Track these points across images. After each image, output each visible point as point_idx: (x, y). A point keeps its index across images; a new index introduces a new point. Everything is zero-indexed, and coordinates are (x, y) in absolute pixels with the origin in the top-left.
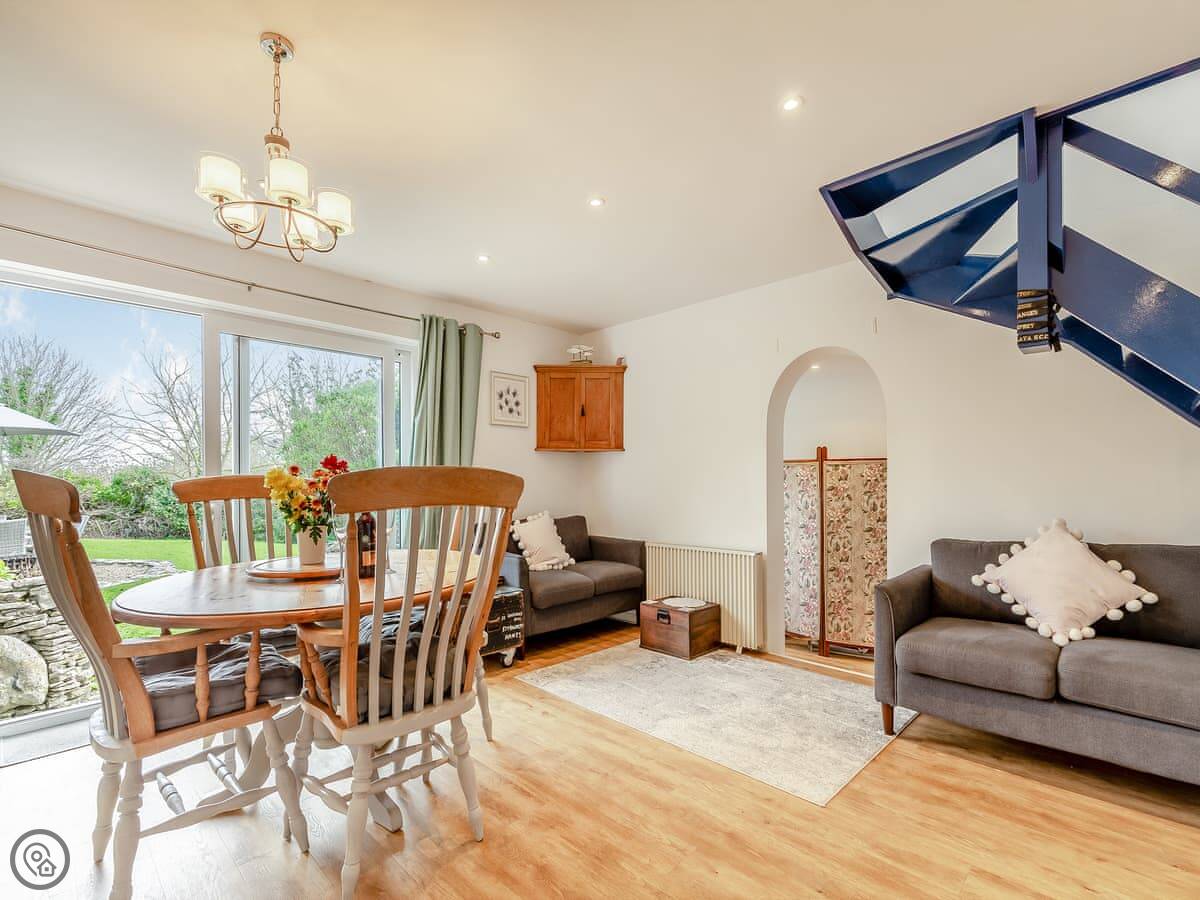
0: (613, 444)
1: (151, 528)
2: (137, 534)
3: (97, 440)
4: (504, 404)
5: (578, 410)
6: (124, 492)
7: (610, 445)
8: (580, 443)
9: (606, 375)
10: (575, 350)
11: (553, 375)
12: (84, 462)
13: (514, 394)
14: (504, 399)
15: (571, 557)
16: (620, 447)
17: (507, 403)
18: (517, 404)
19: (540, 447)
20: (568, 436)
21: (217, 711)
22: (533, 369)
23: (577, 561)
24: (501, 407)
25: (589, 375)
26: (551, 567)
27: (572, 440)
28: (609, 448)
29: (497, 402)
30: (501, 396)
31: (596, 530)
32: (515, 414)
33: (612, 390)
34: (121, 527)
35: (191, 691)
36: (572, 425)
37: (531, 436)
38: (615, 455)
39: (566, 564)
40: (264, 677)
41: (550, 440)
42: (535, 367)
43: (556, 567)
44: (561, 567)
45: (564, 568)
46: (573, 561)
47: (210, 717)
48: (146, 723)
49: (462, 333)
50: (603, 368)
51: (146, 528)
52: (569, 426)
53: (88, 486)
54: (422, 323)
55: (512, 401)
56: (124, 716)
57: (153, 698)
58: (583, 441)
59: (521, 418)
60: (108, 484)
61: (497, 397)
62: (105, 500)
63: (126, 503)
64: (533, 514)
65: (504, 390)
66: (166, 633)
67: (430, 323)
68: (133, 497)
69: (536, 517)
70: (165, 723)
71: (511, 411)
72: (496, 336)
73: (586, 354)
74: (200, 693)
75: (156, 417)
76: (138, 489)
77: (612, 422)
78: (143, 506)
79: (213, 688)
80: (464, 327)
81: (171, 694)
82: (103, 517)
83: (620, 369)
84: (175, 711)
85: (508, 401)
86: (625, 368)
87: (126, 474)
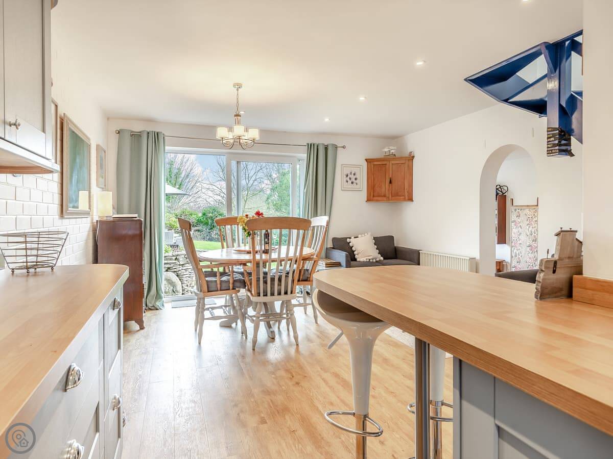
0: (407, 198)
1: (216, 236)
2: (211, 240)
3: (196, 193)
4: (348, 180)
5: (388, 181)
6: (206, 219)
7: (405, 198)
8: (389, 198)
9: (403, 162)
10: (386, 150)
11: (376, 163)
12: (192, 204)
13: (354, 174)
14: (348, 177)
15: (381, 256)
16: (411, 199)
17: (350, 179)
18: (356, 179)
19: (369, 200)
20: (383, 195)
21: (223, 288)
22: (365, 161)
23: (384, 259)
24: (347, 181)
25: (393, 162)
26: (368, 260)
27: (385, 196)
28: (405, 200)
29: (345, 179)
30: (347, 176)
31: (399, 243)
32: (355, 184)
33: (406, 168)
34: (205, 235)
35: (216, 281)
36: (385, 188)
37: (364, 194)
38: (409, 203)
39: (378, 260)
40: (234, 281)
41: (374, 196)
42: (366, 160)
43: (371, 261)
44: (374, 261)
45: (376, 261)
46: (382, 258)
47: (221, 290)
48: (205, 288)
49: (326, 148)
50: (401, 158)
51: (214, 236)
52: (383, 190)
53: (193, 216)
54: (307, 147)
55: (353, 177)
56: (201, 286)
57: (207, 281)
58: (390, 196)
59: (358, 186)
60: (200, 215)
61: (345, 176)
62: (199, 222)
63: (207, 224)
64: (361, 234)
65: (349, 173)
66: (211, 263)
67: (310, 146)
68: (210, 221)
69: (363, 235)
70: (210, 289)
71: (352, 183)
72: (344, 147)
73: (392, 151)
74: (218, 282)
75: (218, 183)
76: (212, 217)
77: (406, 187)
78: (214, 226)
79: (221, 282)
80: (327, 146)
81: (211, 281)
82: (198, 231)
83: (412, 158)
84: (213, 287)
85: (351, 179)
86: (413, 157)
87: (207, 210)
